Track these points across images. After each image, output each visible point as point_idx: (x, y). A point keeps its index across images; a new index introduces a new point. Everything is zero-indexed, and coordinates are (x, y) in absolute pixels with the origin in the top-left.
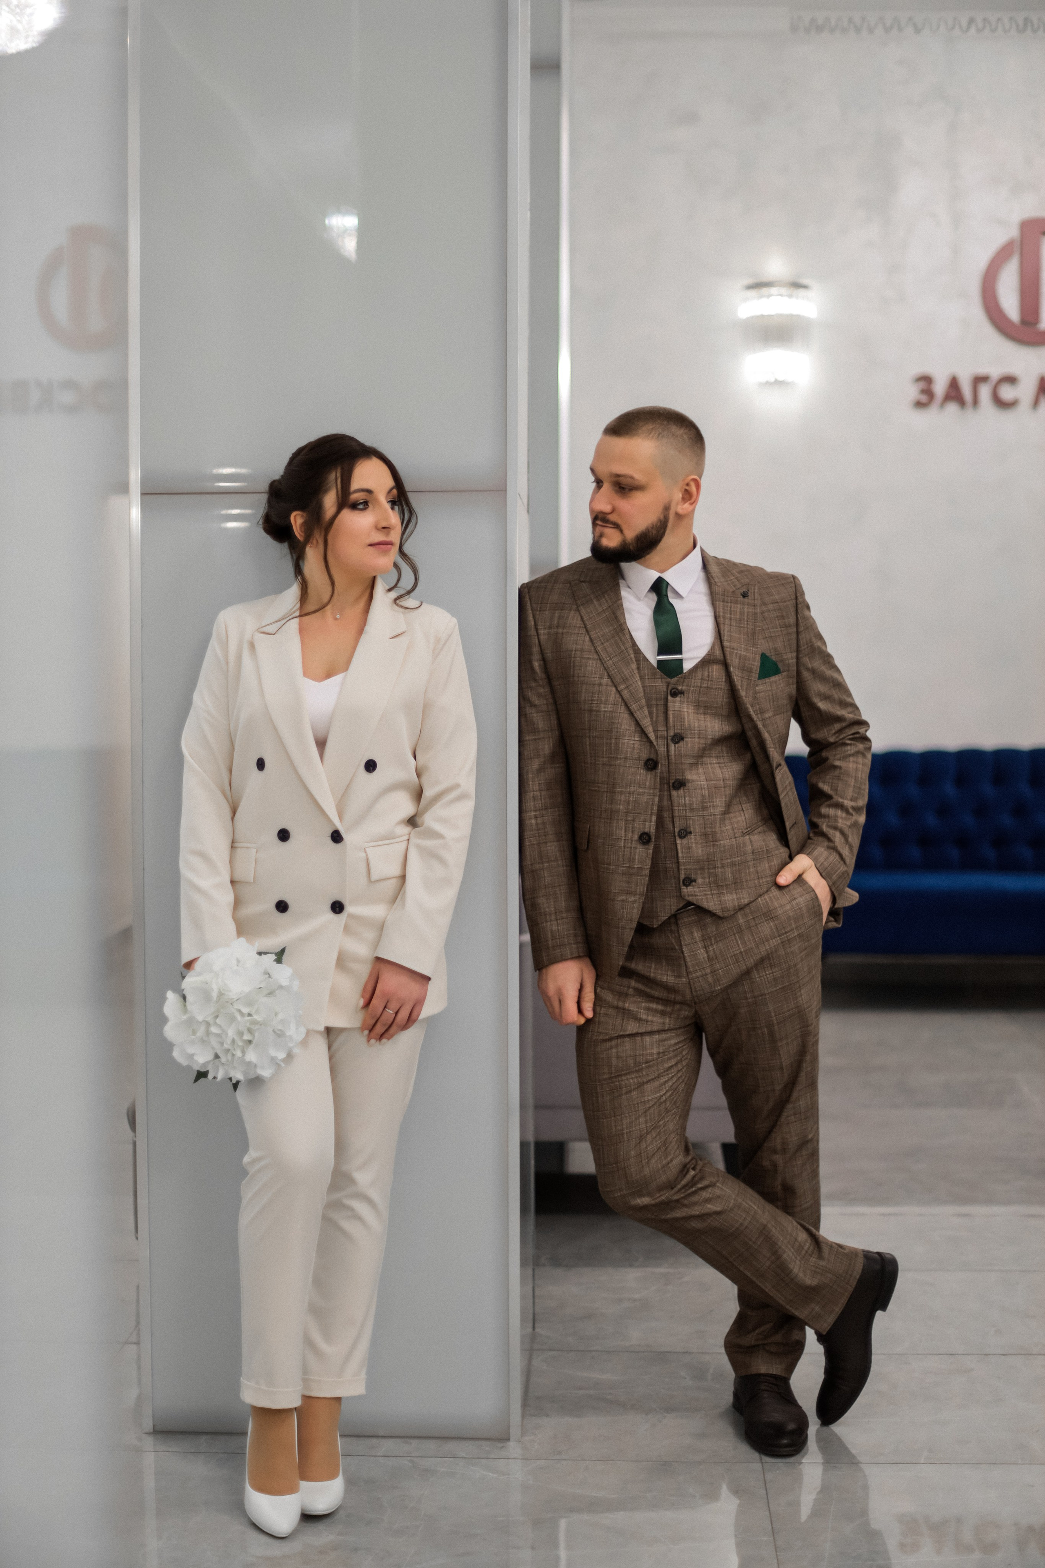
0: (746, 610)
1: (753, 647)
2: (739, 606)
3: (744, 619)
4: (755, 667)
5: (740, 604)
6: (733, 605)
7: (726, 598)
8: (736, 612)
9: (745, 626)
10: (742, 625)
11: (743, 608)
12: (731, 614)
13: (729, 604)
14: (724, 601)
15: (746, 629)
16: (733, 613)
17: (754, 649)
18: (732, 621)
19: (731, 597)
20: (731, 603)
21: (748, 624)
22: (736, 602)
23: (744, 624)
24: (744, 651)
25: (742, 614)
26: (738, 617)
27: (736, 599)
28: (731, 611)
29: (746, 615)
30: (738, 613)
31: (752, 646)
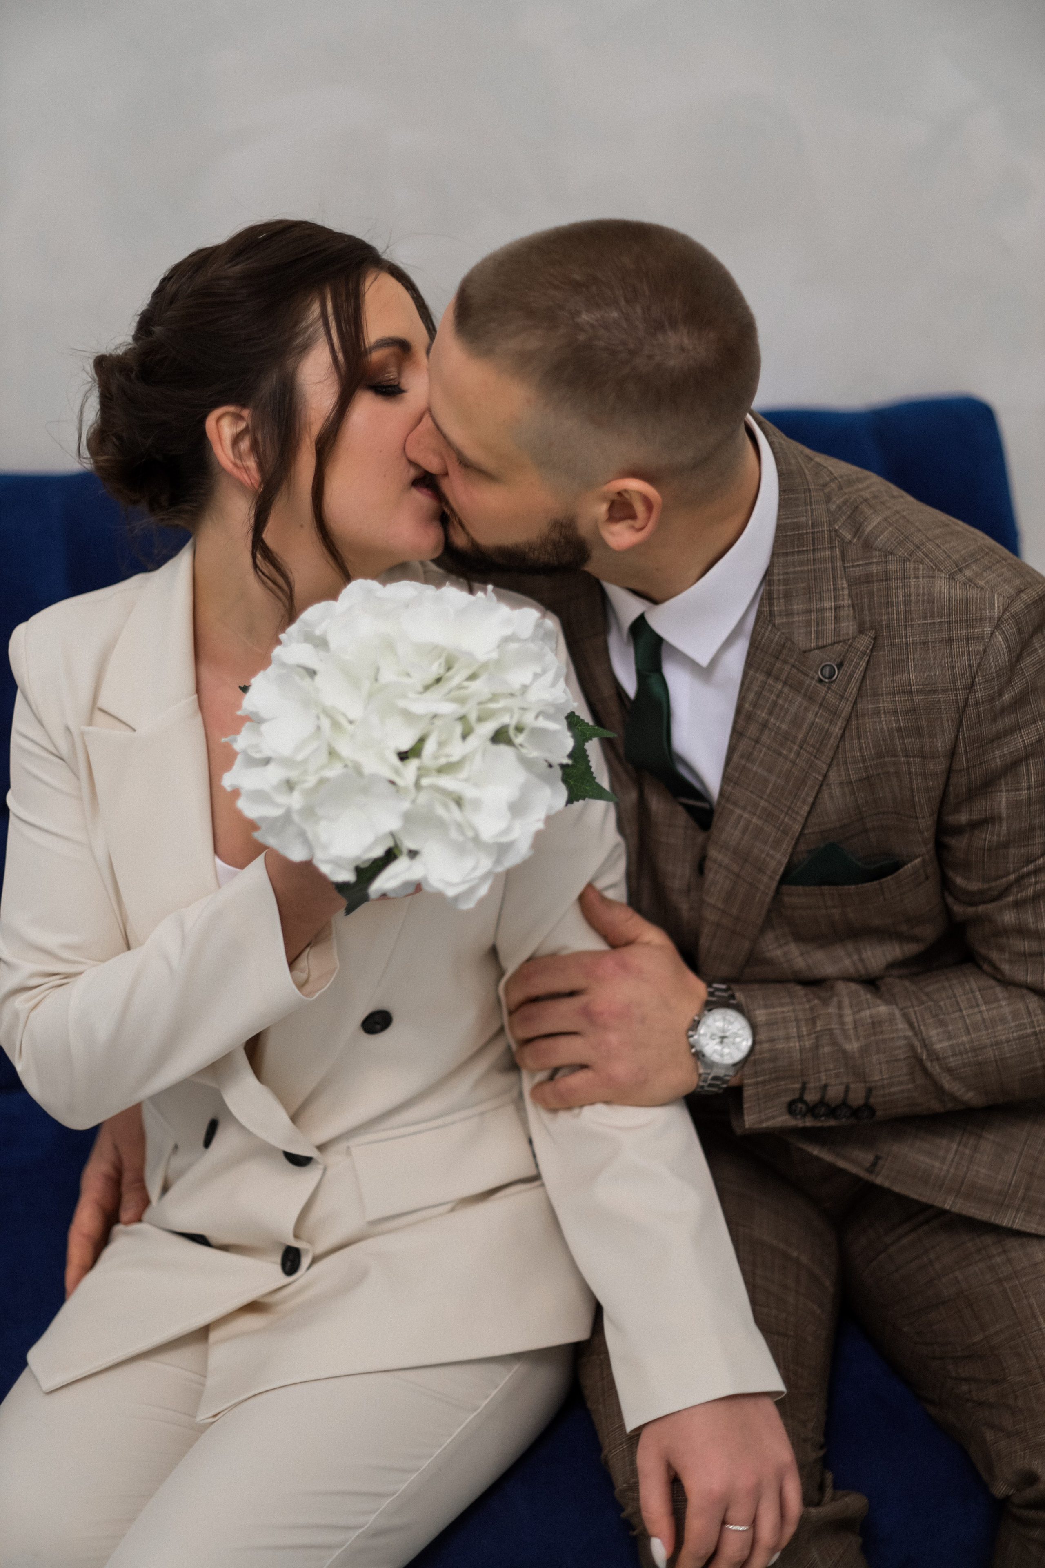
0: (810, 716)
1: (787, 814)
2: (799, 699)
3: (796, 737)
4: (773, 864)
5: (805, 695)
6: (786, 690)
7: (778, 665)
8: (786, 714)
9: (792, 756)
10: (785, 752)
11: (807, 709)
12: (770, 713)
13: (779, 686)
14: (769, 674)
15: (788, 765)
16: (776, 711)
17: (786, 820)
18: (767, 732)
19: (793, 666)
20: (785, 683)
21: (798, 754)
22: (797, 687)
23: (790, 750)
24: (760, 817)
25: (797, 722)
26: (784, 727)
27: (802, 677)
28: (775, 704)
29: (805, 726)
30: (788, 718)
31: (785, 810)
